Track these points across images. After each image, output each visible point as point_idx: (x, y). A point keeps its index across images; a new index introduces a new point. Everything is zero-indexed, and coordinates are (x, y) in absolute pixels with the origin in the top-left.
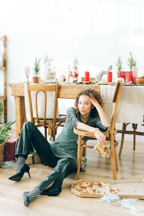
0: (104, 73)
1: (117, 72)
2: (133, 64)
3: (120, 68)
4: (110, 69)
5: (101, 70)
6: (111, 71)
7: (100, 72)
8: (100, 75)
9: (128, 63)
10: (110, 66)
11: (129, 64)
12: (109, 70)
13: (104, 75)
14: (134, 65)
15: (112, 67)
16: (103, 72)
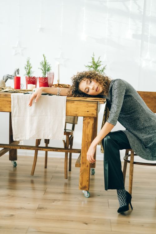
0: (9, 77)
1: (26, 77)
2: (46, 69)
3: (29, 73)
4: (17, 73)
5: (6, 74)
6: (18, 76)
7: (4, 77)
8: (4, 79)
9: (41, 67)
10: (16, 70)
11: (42, 69)
12: (15, 74)
13: (9, 80)
14: (48, 70)
15: (19, 71)
16: (7, 77)
